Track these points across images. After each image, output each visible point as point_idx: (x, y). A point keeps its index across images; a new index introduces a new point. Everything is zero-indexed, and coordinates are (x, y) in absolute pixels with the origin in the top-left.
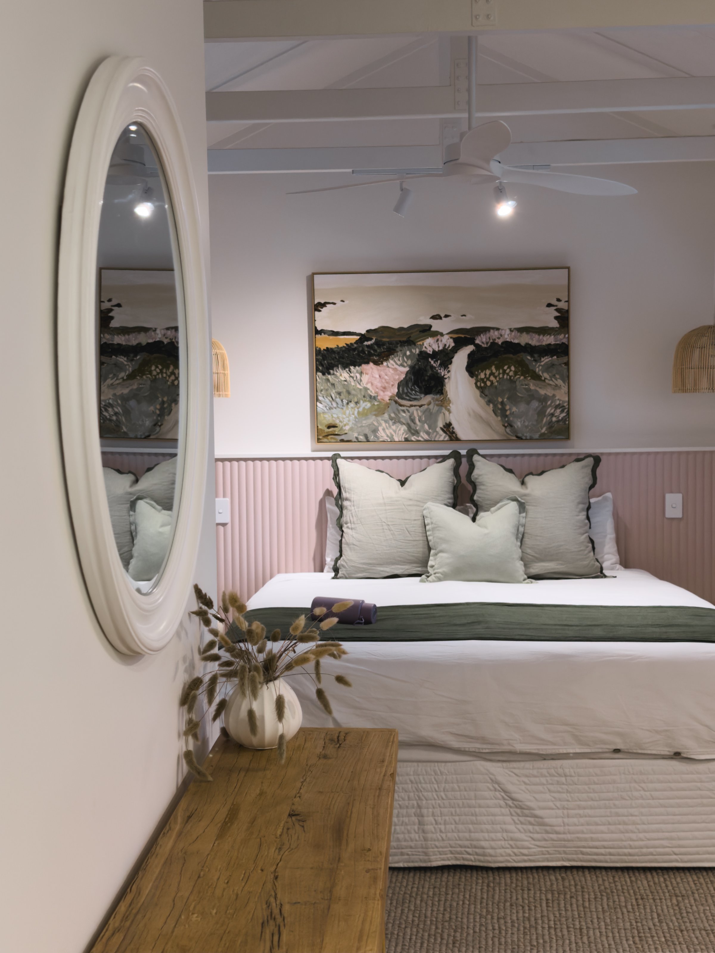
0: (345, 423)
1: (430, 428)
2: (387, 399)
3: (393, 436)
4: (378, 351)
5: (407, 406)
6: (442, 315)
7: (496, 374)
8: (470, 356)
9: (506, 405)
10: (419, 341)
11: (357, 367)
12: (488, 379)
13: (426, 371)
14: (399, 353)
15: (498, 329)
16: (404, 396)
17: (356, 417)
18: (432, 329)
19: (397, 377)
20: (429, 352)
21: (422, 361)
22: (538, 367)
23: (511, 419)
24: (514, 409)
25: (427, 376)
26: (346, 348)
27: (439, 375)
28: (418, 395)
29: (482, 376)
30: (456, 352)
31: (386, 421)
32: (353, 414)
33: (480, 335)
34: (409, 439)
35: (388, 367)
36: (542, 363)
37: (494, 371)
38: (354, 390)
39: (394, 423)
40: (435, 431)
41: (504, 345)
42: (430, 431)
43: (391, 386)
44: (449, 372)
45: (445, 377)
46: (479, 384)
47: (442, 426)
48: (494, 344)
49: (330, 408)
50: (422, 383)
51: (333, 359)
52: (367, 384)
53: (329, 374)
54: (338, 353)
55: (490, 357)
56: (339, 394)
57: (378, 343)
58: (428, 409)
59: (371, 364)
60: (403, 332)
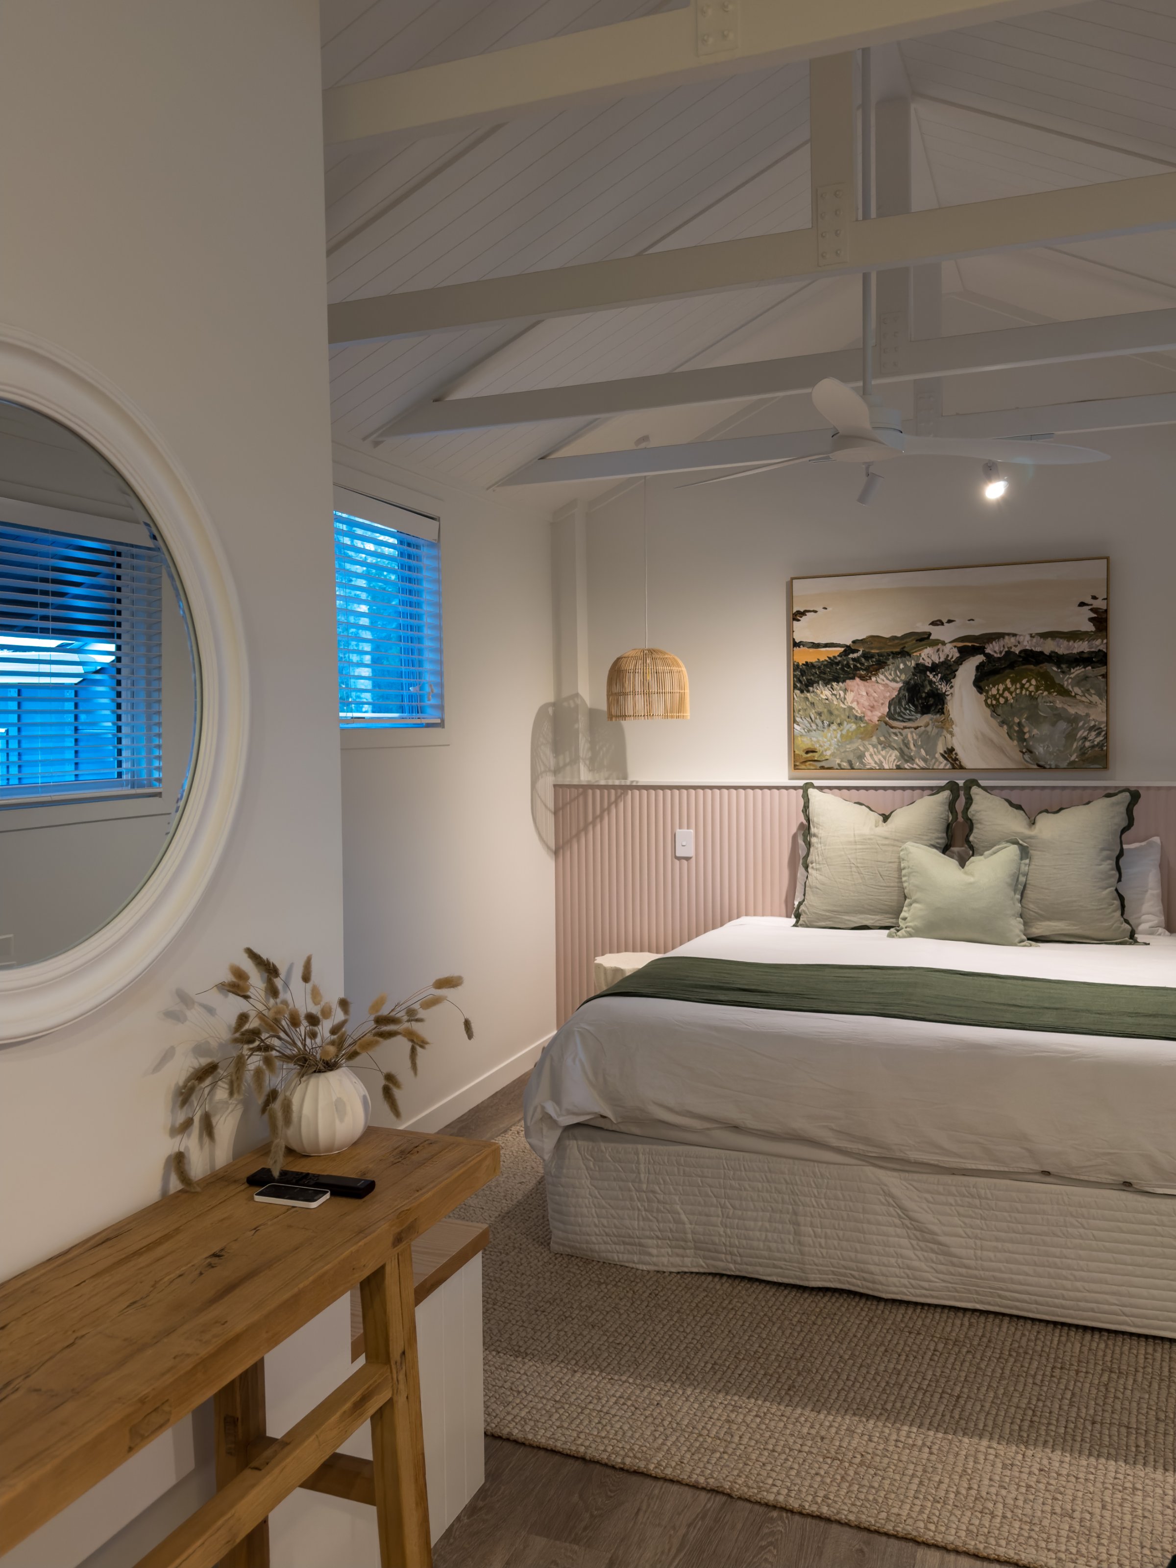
0: (826, 747)
1: (926, 752)
2: (875, 719)
3: (882, 762)
4: (866, 664)
5: (899, 728)
6: (945, 621)
7: (1012, 689)
8: (978, 668)
9: (1024, 727)
10: (916, 652)
11: (841, 684)
12: (1002, 695)
13: (923, 686)
14: (890, 667)
15: (1015, 635)
16: (896, 716)
17: (838, 741)
18: (931, 638)
19: (888, 694)
20: (927, 664)
21: (918, 675)
22: (1067, 680)
23: (1031, 743)
24: (1035, 732)
25: (925, 692)
26: (828, 662)
27: (939, 692)
28: (912, 715)
29: (994, 692)
30: (961, 664)
31: (874, 746)
32: (836, 738)
33: (992, 643)
34: (902, 767)
35: (877, 682)
36: (1072, 676)
37: (1009, 685)
38: (837, 709)
39: (884, 748)
40: (934, 757)
41: (1022, 655)
42: (928, 757)
43: (880, 705)
44: (952, 687)
45: (947, 693)
46: (989, 701)
47: (942, 752)
48: (1009, 653)
49: (809, 731)
50: (918, 700)
51: (813, 675)
52: (852, 702)
53: (808, 691)
54: (819, 668)
55: (1004, 669)
56: (820, 714)
57: (866, 656)
58: (926, 732)
59: (857, 679)
60: (896, 641)
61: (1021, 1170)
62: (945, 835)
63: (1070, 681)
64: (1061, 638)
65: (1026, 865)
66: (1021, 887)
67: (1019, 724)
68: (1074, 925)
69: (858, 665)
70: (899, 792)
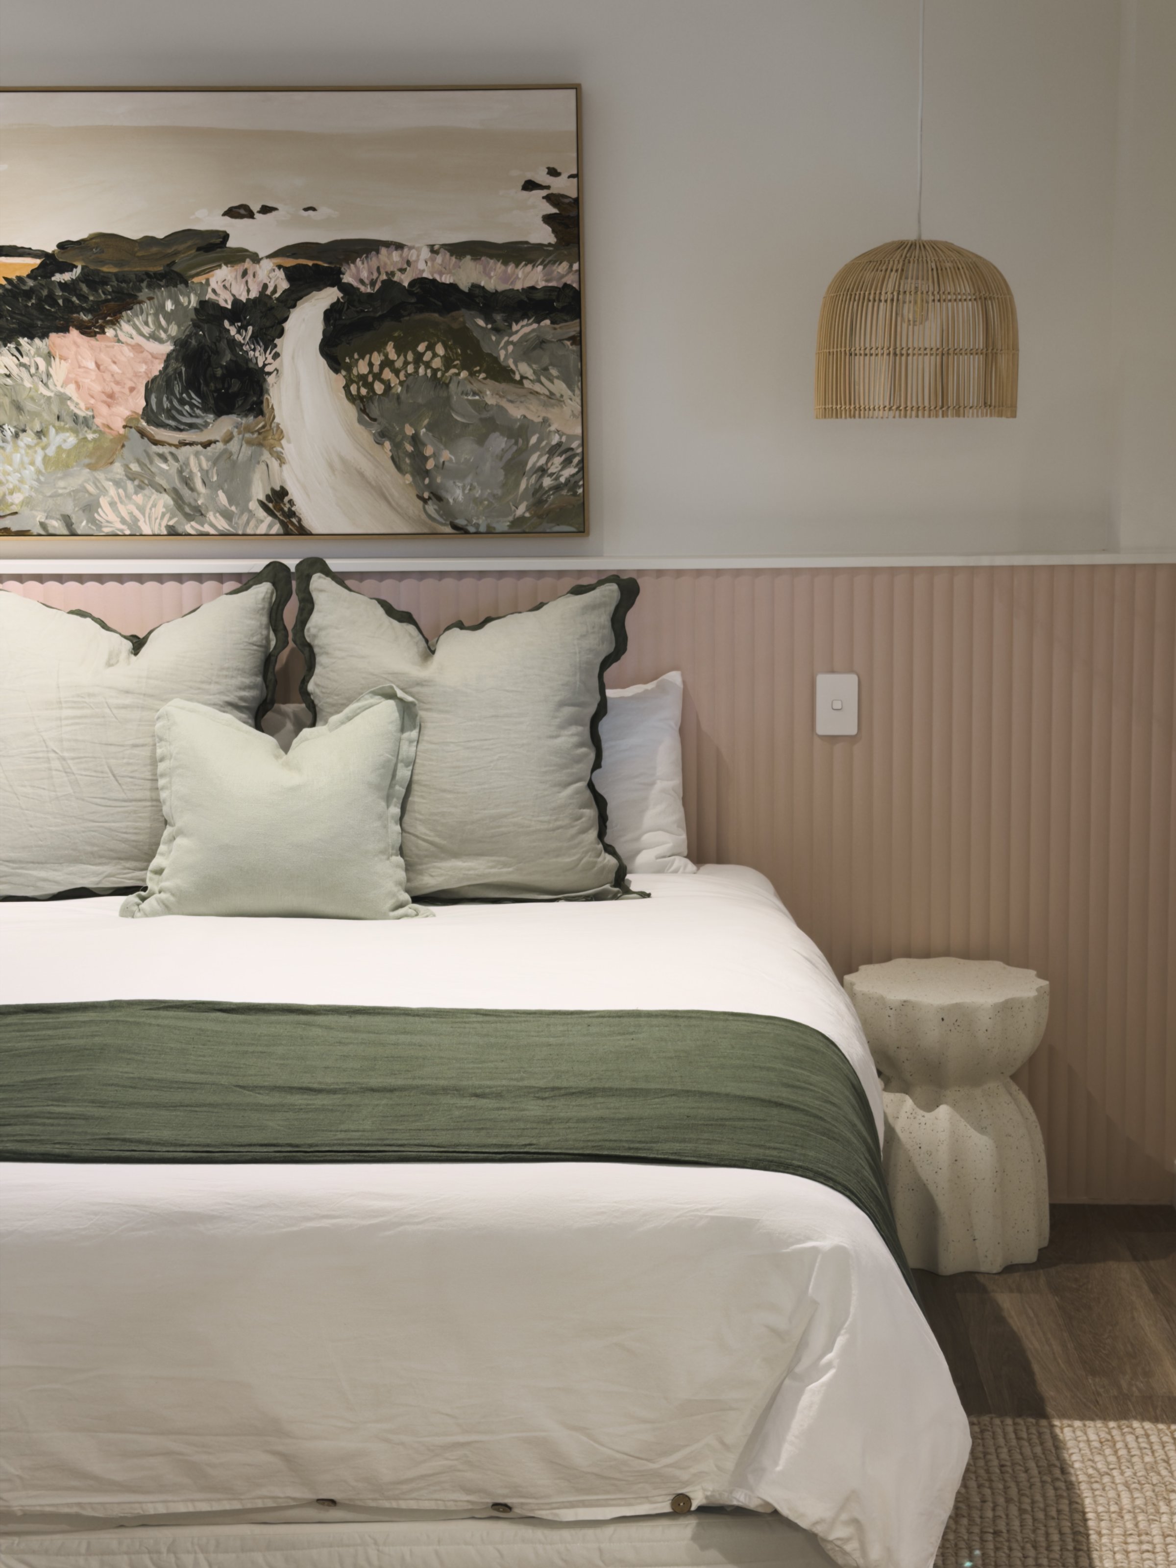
0: (11, 486)
1: (231, 501)
2: (118, 425)
3: (136, 520)
4: (91, 298)
5: (170, 445)
6: (255, 208)
7: (399, 364)
8: (330, 315)
9: (424, 445)
10: (198, 274)
11: (37, 341)
12: (378, 377)
13: (217, 352)
14: (145, 306)
15: (399, 246)
16: (163, 417)
17: (39, 472)
18: (231, 243)
19: (143, 368)
20: (223, 304)
21: (206, 326)
22: (505, 347)
23: (439, 480)
24: (446, 455)
25: (222, 367)
26: (7, 290)
27: (251, 365)
28: (197, 417)
29: (362, 368)
30: (294, 306)
31: (117, 484)
32: (32, 463)
33: (354, 262)
34: (180, 530)
35: (119, 341)
36: (515, 338)
37: (393, 356)
38: (32, 399)
39: (140, 488)
40: (245, 509)
41: (416, 290)
42: (233, 508)
43: (127, 391)
44: (276, 356)
45: (268, 369)
46: (353, 389)
47: (262, 497)
48: (389, 285)
50: (207, 385)
52: (65, 384)
55: (382, 318)
57: (90, 278)
58: (226, 454)
59: (74, 333)
60: (154, 250)
61: (270, 1504)
62: (259, 679)
63: (510, 348)
64: (491, 256)
65: (411, 742)
66: (400, 790)
68: (505, 865)
70: (171, 585)
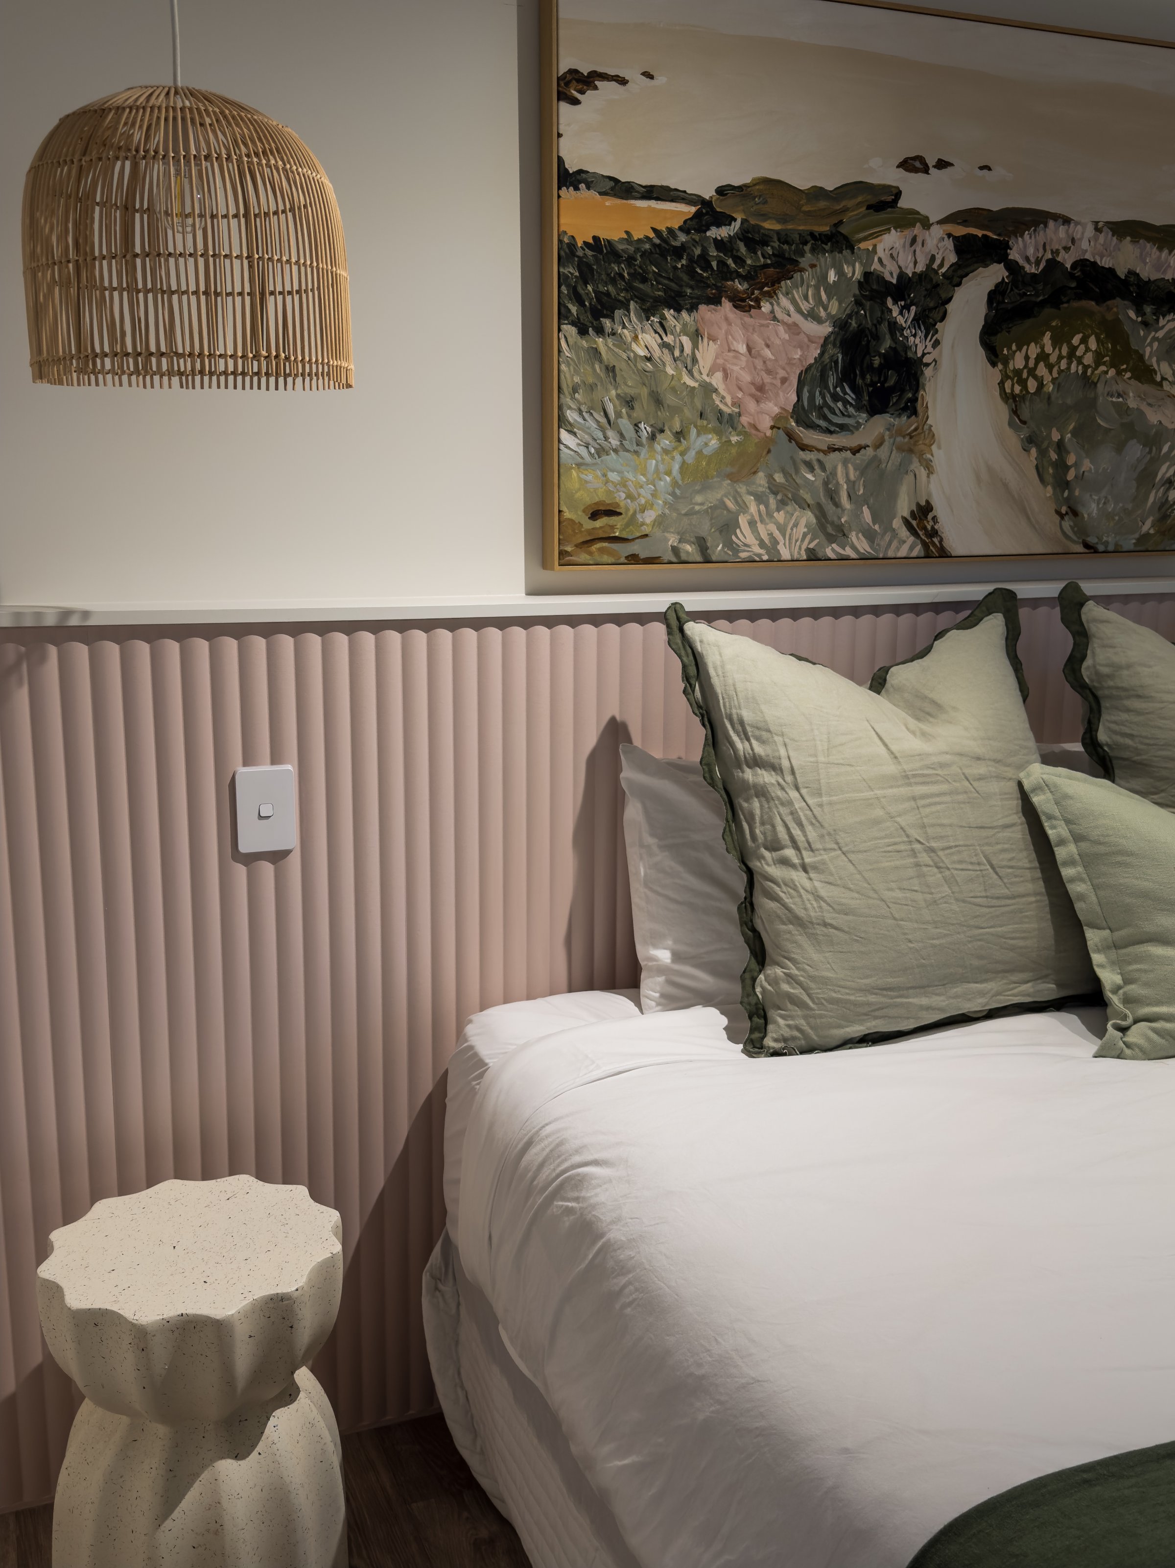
0: (643, 501)
1: (875, 520)
2: (766, 423)
3: (775, 542)
4: (749, 262)
5: (818, 450)
6: (931, 162)
7: (1053, 359)
8: (995, 296)
9: (1068, 453)
10: (865, 239)
11: (684, 314)
12: (1032, 372)
13: (877, 337)
14: (806, 275)
15: (1067, 221)
16: (814, 416)
17: (675, 484)
18: (902, 203)
19: (797, 354)
20: (888, 277)
21: (868, 304)
22: (1151, 345)
23: (1077, 493)
24: (1087, 465)
25: (880, 355)
26: (654, 245)
27: (910, 355)
28: (849, 416)
29: (1018, 362)
30: (959, 284)
31: (760, 499)
32: (669, 473)
33: (1022, 236)
34: (820, 555)
35: (775, 319)
36: (1160, 334)
37: (1048, 349)
38: (674, 390)
39: (782, 504)
40: (888, 528)
41: (1078, 273)
42: (877, 527)
43: (778, 383)
44: (936, 344)
45: (926, 360)
46: (1008, 385)
47: (906, 514)
48: (1053, 265)
49: (601, 451)
50: (863, 377)
51: (613, 281)
52: (711, 372)
53: (600, 331)
54: (630, 260)
55: (1042, 304)
56: (629, 402)
57: (752, 237)
58: (875, 461)
59: (727, 305)
60: (822, 204)
63: (1156, 345)
64: (1149, 239)
67: (1060, 447)
69: (730, 262)
